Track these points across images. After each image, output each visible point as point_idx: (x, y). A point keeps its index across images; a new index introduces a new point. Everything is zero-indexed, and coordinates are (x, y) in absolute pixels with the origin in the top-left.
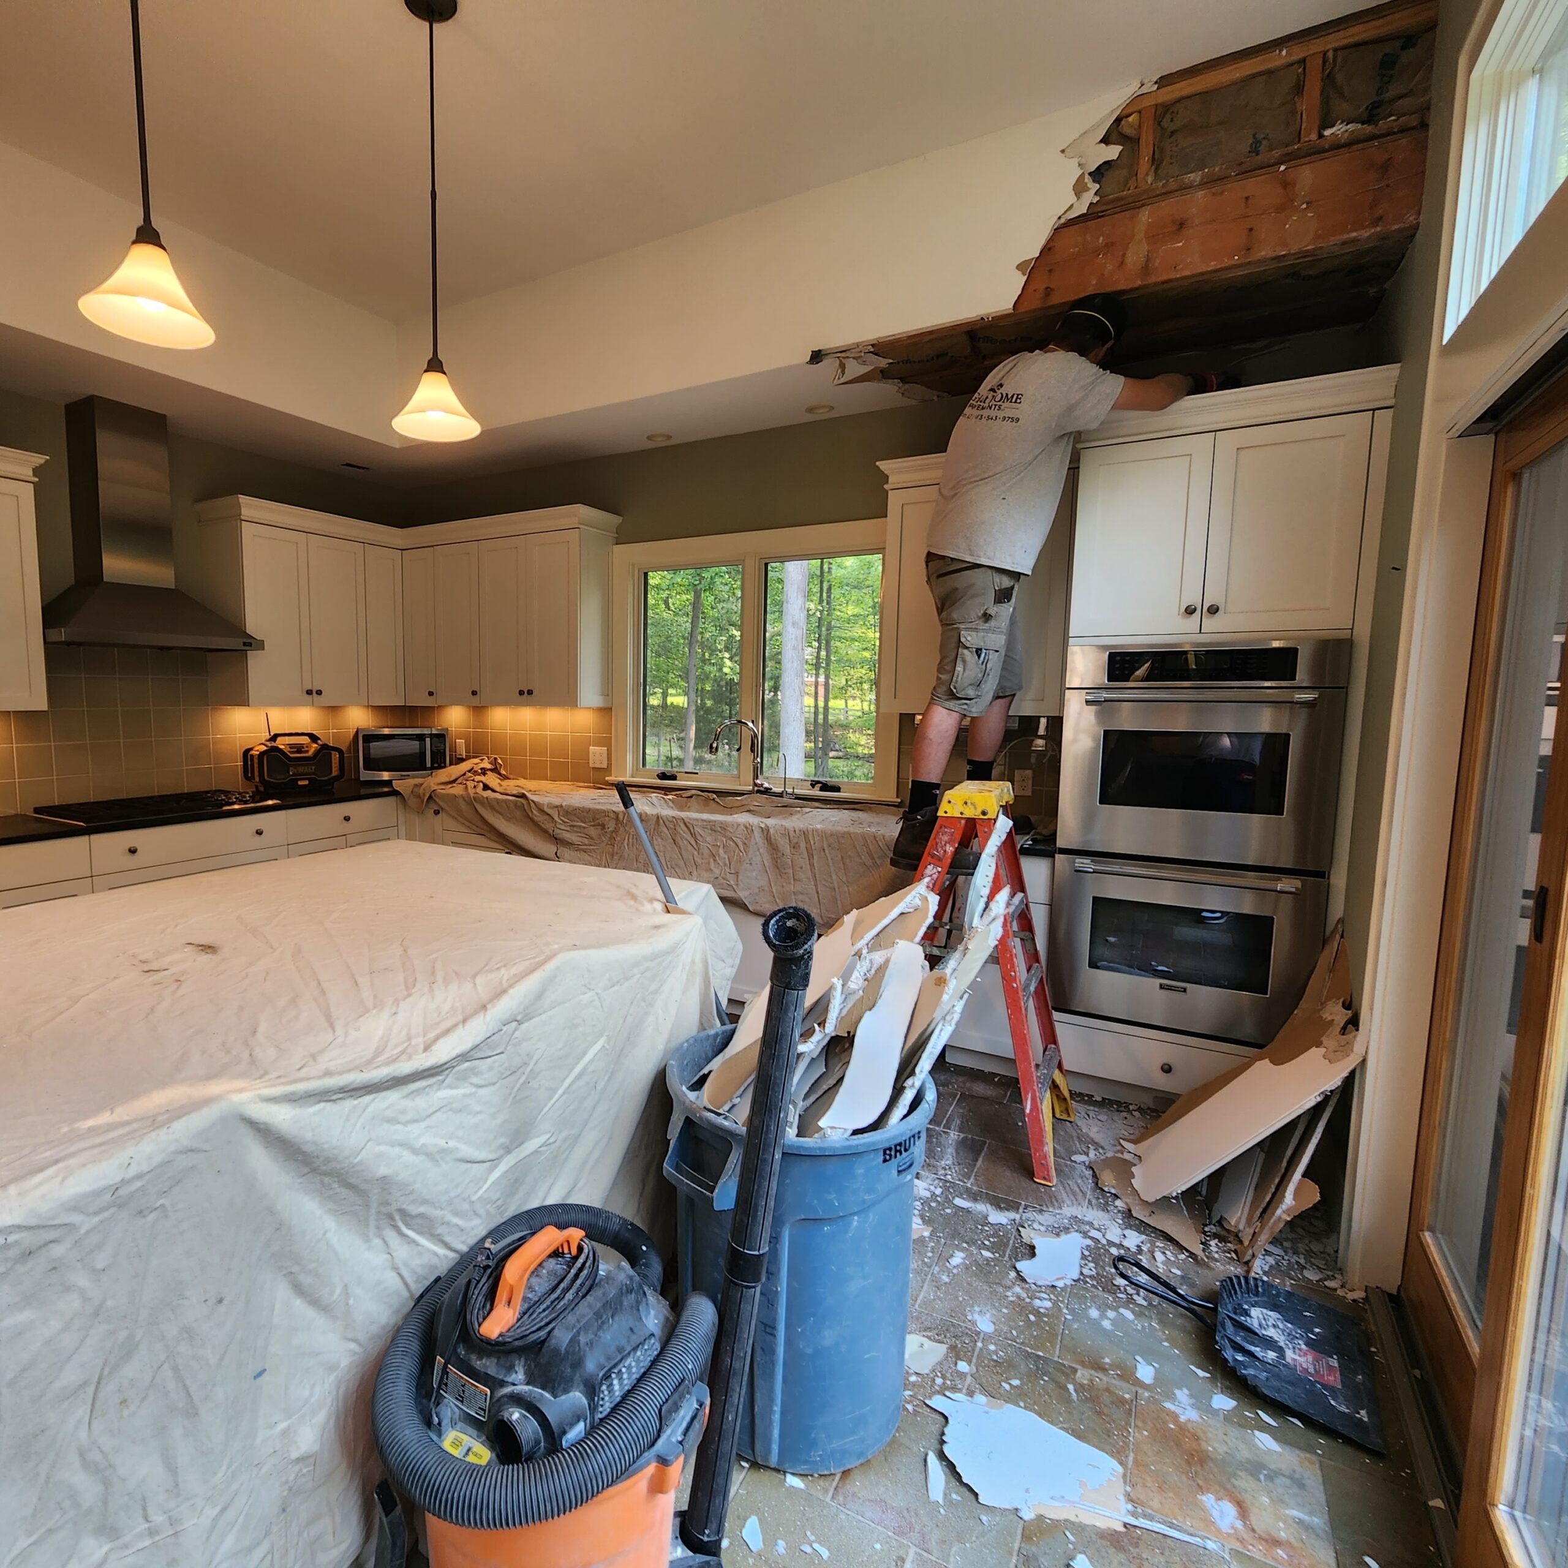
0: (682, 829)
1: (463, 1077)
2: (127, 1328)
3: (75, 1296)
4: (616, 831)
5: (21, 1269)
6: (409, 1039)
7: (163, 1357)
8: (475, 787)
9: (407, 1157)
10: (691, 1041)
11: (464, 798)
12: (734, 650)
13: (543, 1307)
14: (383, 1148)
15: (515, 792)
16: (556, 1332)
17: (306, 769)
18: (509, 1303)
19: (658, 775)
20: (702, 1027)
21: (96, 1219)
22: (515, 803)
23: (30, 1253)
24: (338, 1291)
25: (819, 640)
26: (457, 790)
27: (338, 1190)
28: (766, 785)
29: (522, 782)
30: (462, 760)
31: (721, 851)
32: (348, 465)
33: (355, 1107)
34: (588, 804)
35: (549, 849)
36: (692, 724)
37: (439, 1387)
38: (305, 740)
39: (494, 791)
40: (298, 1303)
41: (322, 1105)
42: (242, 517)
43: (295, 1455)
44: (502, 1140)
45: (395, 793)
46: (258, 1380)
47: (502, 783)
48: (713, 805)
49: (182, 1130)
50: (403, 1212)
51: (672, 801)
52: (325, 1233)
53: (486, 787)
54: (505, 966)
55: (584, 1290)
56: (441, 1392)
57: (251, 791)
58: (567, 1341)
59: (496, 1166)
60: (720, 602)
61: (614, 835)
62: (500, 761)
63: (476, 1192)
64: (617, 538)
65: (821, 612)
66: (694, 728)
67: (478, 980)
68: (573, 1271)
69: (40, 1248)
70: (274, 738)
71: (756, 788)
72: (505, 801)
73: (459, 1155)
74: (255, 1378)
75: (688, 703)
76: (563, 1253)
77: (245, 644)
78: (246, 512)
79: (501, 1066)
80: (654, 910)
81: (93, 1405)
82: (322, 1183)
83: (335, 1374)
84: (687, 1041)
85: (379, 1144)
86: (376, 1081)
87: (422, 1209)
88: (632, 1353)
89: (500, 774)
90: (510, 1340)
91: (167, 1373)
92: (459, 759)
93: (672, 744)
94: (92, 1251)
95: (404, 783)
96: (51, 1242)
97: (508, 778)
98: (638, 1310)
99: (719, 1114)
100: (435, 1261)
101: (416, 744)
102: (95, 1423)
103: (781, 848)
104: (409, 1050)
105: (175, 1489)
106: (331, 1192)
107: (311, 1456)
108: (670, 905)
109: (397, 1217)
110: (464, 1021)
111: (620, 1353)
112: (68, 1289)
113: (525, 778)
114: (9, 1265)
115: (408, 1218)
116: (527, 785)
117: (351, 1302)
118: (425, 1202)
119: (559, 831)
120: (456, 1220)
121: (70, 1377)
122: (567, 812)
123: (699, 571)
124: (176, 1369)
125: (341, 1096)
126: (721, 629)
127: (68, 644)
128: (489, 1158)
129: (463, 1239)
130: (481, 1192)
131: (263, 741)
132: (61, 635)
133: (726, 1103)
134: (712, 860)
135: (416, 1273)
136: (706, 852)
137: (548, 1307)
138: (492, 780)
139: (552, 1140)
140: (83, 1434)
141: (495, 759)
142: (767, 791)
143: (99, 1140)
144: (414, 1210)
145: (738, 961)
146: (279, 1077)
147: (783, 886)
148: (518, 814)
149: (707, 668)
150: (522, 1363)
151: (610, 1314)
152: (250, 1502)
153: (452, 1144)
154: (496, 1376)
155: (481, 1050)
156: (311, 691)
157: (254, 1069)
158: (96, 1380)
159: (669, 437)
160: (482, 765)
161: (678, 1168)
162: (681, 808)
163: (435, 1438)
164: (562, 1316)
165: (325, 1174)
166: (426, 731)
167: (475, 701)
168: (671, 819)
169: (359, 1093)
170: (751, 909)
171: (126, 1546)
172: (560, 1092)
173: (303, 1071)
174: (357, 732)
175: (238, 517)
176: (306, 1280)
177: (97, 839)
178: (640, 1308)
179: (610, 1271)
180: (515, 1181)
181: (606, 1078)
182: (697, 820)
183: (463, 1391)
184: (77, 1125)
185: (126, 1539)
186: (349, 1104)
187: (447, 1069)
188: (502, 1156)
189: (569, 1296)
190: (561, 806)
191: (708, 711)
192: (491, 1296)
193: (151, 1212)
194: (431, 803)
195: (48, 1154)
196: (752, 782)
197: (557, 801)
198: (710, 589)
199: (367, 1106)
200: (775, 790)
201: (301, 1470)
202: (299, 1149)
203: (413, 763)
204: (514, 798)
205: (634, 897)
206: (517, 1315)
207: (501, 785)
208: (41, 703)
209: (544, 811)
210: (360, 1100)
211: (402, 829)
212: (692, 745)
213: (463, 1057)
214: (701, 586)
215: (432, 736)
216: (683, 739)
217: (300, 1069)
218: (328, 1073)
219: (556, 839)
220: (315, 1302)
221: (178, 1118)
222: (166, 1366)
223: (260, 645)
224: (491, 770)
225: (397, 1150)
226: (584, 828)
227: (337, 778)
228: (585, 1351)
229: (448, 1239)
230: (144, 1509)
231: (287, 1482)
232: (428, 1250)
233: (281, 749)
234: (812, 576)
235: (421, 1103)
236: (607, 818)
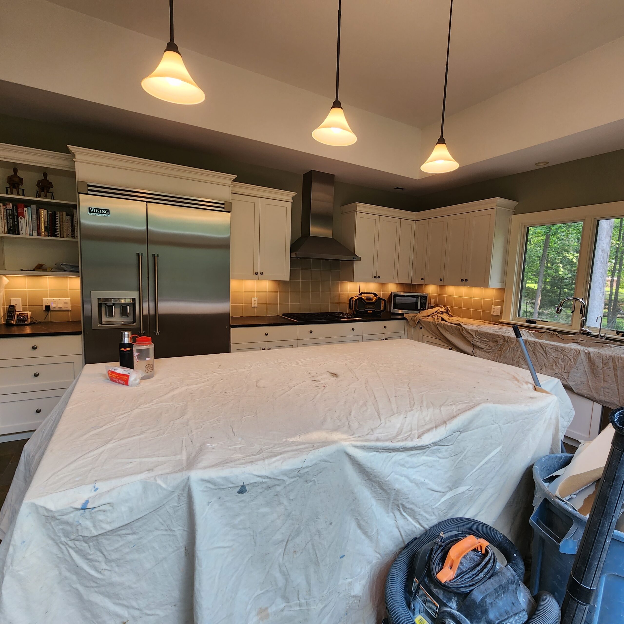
0: (539, 348)
1: (433, 453)
2: (298, 524)
3: (282, 507)
4: (503, 345)
5: (266, 492)
6: (411, 430)
7: (309, 539)
8: (438, 319)
9: (407, 483)
10: (547, 458)
11: (433, 323)
12: (565, 263)
13: (468, 576)
14: (397, 476)
15: (456, 323)
16: (474, 592)
17: (371, 307)
18: (451, 567)
19: (526, 321)
20: (552, 452)
21: (292, 480)
22: (456, 328)
23: (270, 487)
24: (375, 531)
25: (616, 259)
26: (430, 320)
27: (378, 490)
28: (588, 331)
29: (459, 318)
30: (432, 307)
31: (560, 361)
32: (397, 188)
33: (388, 456)
34: (490, 331)
35: (469, 349)
36: (539, 297)
37: (416, 593)
38: (372, 295)
39: (446, 321)
40: (359, 531)
41: (375, 453)
42: (357, 211)
43: (353, 594)
44: (448, 484)
45: (405, 319)
46: (342, 559)
47: (450, 318)
48: (555, 337)
49: (323, 452)
50: (403, 506)
51: (533, 333)
52: (372, 506)
53: (443, 319)
54: (454, 404)
55: (489, 575)
56: (416, 595)
57: (351, 313)
58: (480, 599)
59: (445, 495)
60: (560, 240)
61: (502, 346)
62: (449, 309)
63: (435, 505)
64: (514, 212)
65: (619, 245)
66: (540, 299)
67: (442, 408)
68: (484, 563)
69: (273, 486)
70: (361, 294)
71: (582, 332)
72: (451, 326)
73: (429, 487)
74: (341, 558)
75: (538, 287)
76: (478, 550)
77: (354, 258)
78: (358, 209)
79: (451, 450)
80: (529, 388)
81: (285, 548)
82: (372, 485)
83: (370, 565)
84: (544, 457)
85: (397, 475)
86: (398, 447)
87: (411, 506)
88: (513, 617)
89: (449, 314)
90: (451, 587)
91: (310, 546)
92: (431, 306)
93: (527, 305)
94: (289, 492)
95: (408, 315)
96: (277, 485)
97: (453, 316)
98: (516, 593)
99: (563, 501)
100: (414, 529)
101: (414, 299)
102: (285, 556)
103: (596, 364)
104: (411, 436)
105: (309, 592)
106: (375, 490)
107: (359, 597)
108: (537, 387)
109: (401, 507)
110: (436, 427)
111: (507, 615)
112: (281, 504)
113: (460, 317)
114: (263, 490)
115: (405, 508)
116: (461, 320)
117: (379, 537)
118: (412, 503)
119: (475, 342)
120: (425, 514)
121: (278, 537)
122: (480, 334)
123: (549, 226)
124: (313, 545)
125: (383, 451)
126: (558, 253)
127: (297, 258)
128: (442, 491)
129: (427, 523)
130: (437, 505)
131: (357, 295)
132: (295, 255)
133: (567, 496)
134: (554, 364)
135: (406, 532)
136: (551, 360)
137: (470, 577)
138: (445, 316)
139: (471, 489)
140: (281, 559)
141: (447, 308)
142: (588, 334)
143: (295, 448)
144: (408, 505)
145: (572, 419)
146: (359, 437)
147: (596, 383)
148: (456, 332)
149: (549, 271)
150: (456, 599)
151: (502, 592)
152: (334, 607)
153: (427, 481)
154: (443, 600)
155: (442, 442)
156: (376, 277)
157: (350, 431)
158: (286, 540)
159: (547, 163)
160: (441, 310)
161: (538, 522)
162: (538, 337)
163: (411, 615)
164: (478, 585)
165: (374, 482)
166: (419, 295)
167: (441, 283)
168: (533, 342)
169: (390, 451)
170: (575, 391)
171: (291, 607)
172: (477, 468)
173: (369, 436)
174: (392, 293)
175: (355, 211)
176: (363, 523)
177: (300, 326)
178: (517, 593)
179: (501, 567)
180: (452, 504)
181: (500, 466)
182: (547, 344)
183: (426, 599)
184: (288, 439)
185: (291, 604)
186: (386, 454)
187: (427, 448)
188: (448, 491)
189: (481, 575)
190: (477, 331)
191: (548, 291)
192: (443, 560)
193: (310, 482)
194: (419, 324)
195: (278, 449)
196: (579, 328)
197: (475, 329)
198: (555, 234)
199: (393, 456)
200: (593, 333)
201: (354, 601)
202: (365, 469)
203: (412, 307)
204: (455, 325)
205: (518, 380)
206: (454, 575)
207: (449, 319)
208: (287, 278)
209: (469, 333)
210: (390, 454)
211: (406, 333)
212: (538, 306)
213: (435, 444)
214: (551, 233)
215: (421, 296)
216: (532, 303)
217: (367, 435)
218: (378, 440)
219: (473, 345)
220: (365, 533)
221: (322, 447)
222: (310, 543)
223: (359, 259)
224: (445, 312)
225: (403, 478)
226: (487, 341)
227: (382, 311)
228: (489, 607)
229: (421, 521)
230: (298, 595)
231: (349, 603)
232: (412, 524)
233: (363, 299)
234: (615, 227)
235: (415, 460)
236: (499, 339)
